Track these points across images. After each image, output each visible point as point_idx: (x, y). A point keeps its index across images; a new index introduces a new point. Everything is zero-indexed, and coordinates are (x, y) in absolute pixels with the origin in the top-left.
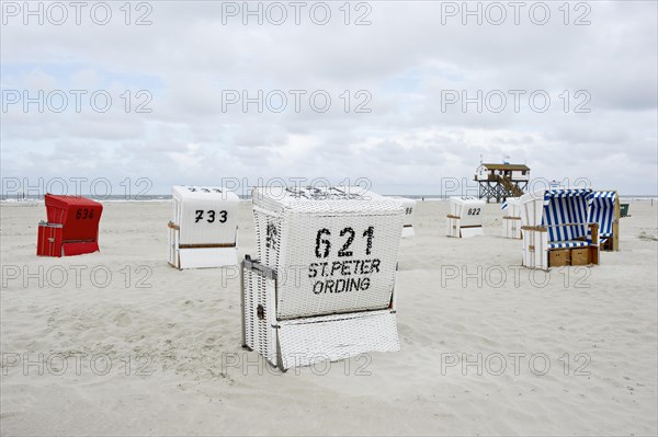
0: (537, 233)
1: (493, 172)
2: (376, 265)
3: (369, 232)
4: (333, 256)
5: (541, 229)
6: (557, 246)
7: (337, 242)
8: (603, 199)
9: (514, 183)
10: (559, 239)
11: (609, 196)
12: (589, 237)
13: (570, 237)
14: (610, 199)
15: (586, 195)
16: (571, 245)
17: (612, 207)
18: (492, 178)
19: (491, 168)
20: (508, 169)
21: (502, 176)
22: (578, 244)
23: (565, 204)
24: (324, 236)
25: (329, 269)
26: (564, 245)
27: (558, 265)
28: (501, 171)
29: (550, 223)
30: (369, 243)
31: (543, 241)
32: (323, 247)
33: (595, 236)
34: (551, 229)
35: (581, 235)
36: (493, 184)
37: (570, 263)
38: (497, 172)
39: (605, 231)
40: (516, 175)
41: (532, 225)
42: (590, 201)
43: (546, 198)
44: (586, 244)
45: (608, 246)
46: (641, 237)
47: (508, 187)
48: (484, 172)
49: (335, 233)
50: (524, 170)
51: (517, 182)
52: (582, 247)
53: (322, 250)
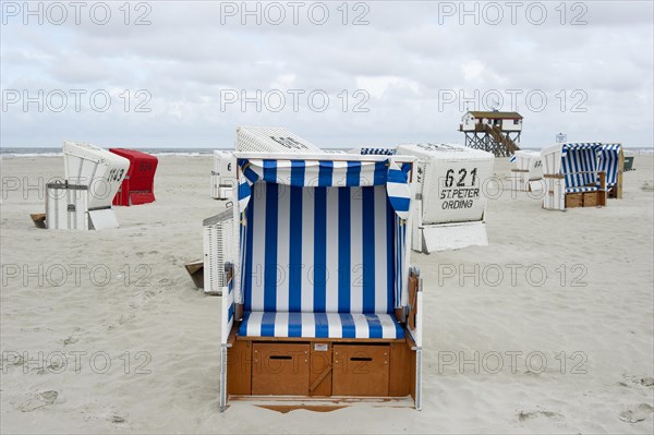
0: (556, 180)
1: (481, 121)
2: (476, 192)
3: (474, 172)
4: (454, 186)
5: (558, 176)
6: (572, 191)
7: (457, 177)
8: (609, 151)
9: (505, 134)
10: (573, 185)
11: (614, 148)
12: (598, 183)
13: (582, 184)
14: (615, 151)
15: (596, 148)
16: (583, 190)
17: (617, 159)
18: (479, 128)
19: (479, 116)
20: (498, 118)
21: (491, 126)
22: (589, 189)
23: (578, 156)
24: (450, 174)
25: (451, 193)
26: (578, 190)
27: (573, 207)
28: (490, 119)
29: (565, 171)
30: (474, 179)
31: (560, 187)
32: (450, 179)
33: (603, 183)
34: (566, 176)
35: (591, 181)
36: (481, 135)
37: (583, 206)
38: (485, 121)
39: (610, 181)
40: (507, 125)
41: (551, 173)
42: (600, 153)
43: (564, 151)
44: (595, 189)
45: (613, 194)
46: (644, 189)
47: (499, 139)
48: (470, 121)
49: (456, 172)
50: (516, 118)
51: (508, 132)
52: (592, 191)
53: (449, 183)
